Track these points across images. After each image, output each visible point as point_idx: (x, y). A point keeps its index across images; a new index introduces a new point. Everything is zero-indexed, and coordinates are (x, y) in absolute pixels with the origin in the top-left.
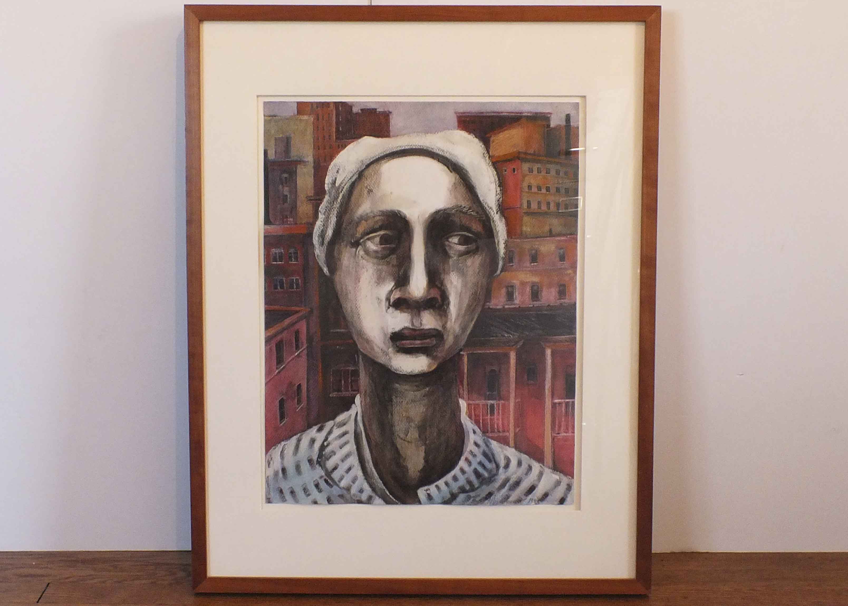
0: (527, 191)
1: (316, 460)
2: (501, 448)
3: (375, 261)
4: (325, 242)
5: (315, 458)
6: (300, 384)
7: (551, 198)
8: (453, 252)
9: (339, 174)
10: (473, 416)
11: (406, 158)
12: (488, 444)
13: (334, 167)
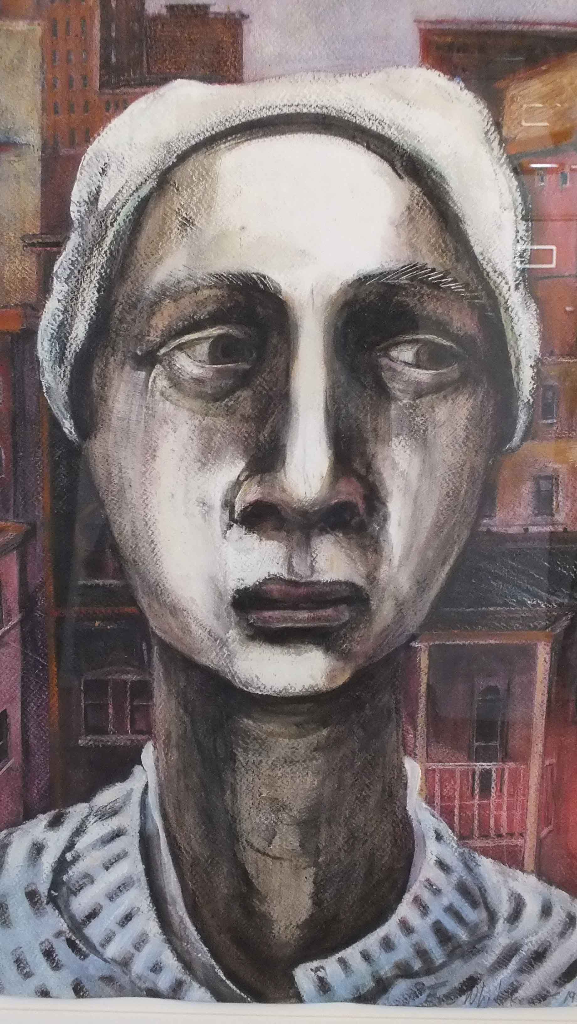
1: (46, 893)
2: (503, 873)
3: (197, 404)
4: (67, 352)
5: (43, 888)
6: (5, 712)
9: (107, 179)
10: (437, 800)
12: (472, 865)
13: (94, 161)
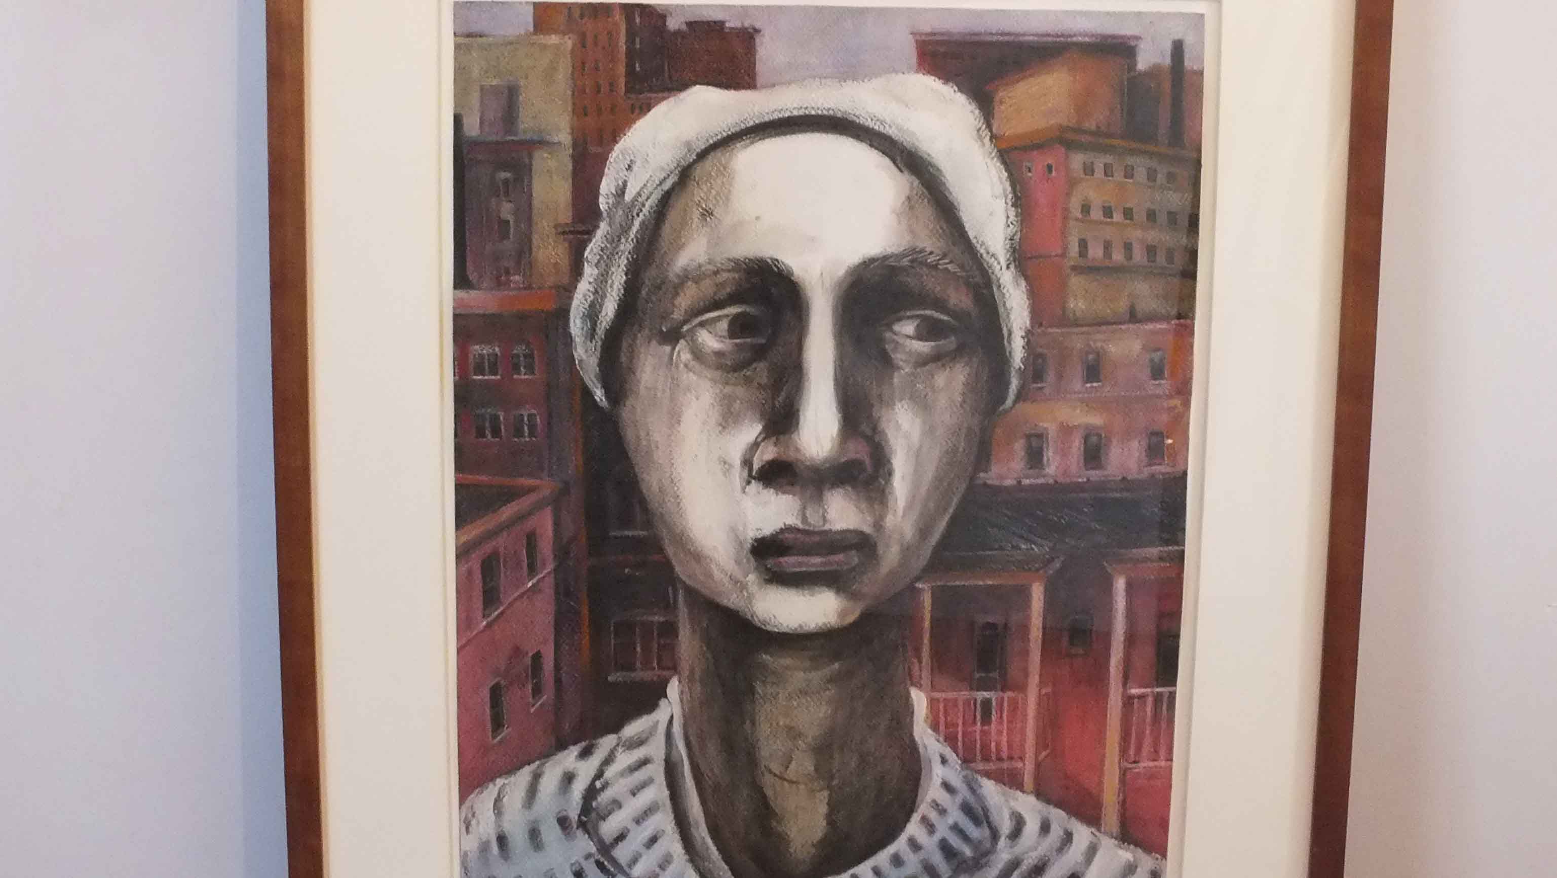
0: (1080, 216)
1: (576, 817)
2: (1004, 794)
4: (597, 329)
6: (539, 652)
7: (1136, 235)
8: (904, 358)
9: (633, 174)
10: (942, 726)
11: (794, 136)
12: (976, 786)
13: (620, 156)
